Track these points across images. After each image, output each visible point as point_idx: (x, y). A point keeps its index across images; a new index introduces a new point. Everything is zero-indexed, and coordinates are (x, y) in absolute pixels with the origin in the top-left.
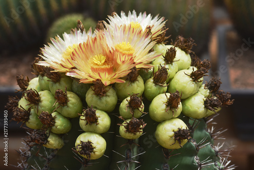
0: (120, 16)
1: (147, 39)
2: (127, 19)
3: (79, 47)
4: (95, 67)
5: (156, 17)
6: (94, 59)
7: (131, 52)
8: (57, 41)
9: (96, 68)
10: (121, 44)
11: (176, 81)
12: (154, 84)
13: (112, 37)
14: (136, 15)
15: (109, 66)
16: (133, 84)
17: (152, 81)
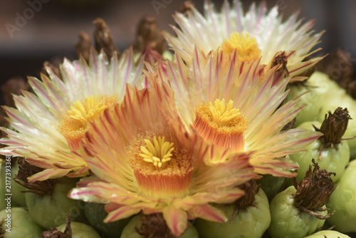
0: (202, 12)
1: (276, 88)
2: (220, 19)
3: (104, 119)
4: (146, 172)
5: (293, 18)
6: (143, 148)
7: (237, 128)
8: (44, 84)
9: (149, 176)
10: (212, 108)
11: (346, 191)
12: (295, 212)
13: (188, 82)
14: (241, 11)
15: (184, 172)
16: (243, 215)
17: (291, 200)
